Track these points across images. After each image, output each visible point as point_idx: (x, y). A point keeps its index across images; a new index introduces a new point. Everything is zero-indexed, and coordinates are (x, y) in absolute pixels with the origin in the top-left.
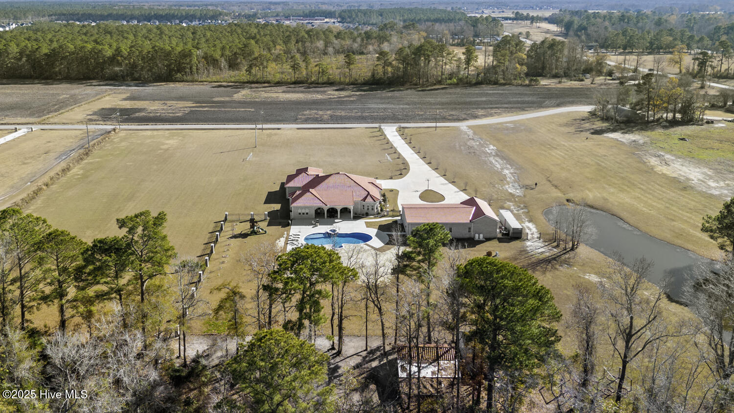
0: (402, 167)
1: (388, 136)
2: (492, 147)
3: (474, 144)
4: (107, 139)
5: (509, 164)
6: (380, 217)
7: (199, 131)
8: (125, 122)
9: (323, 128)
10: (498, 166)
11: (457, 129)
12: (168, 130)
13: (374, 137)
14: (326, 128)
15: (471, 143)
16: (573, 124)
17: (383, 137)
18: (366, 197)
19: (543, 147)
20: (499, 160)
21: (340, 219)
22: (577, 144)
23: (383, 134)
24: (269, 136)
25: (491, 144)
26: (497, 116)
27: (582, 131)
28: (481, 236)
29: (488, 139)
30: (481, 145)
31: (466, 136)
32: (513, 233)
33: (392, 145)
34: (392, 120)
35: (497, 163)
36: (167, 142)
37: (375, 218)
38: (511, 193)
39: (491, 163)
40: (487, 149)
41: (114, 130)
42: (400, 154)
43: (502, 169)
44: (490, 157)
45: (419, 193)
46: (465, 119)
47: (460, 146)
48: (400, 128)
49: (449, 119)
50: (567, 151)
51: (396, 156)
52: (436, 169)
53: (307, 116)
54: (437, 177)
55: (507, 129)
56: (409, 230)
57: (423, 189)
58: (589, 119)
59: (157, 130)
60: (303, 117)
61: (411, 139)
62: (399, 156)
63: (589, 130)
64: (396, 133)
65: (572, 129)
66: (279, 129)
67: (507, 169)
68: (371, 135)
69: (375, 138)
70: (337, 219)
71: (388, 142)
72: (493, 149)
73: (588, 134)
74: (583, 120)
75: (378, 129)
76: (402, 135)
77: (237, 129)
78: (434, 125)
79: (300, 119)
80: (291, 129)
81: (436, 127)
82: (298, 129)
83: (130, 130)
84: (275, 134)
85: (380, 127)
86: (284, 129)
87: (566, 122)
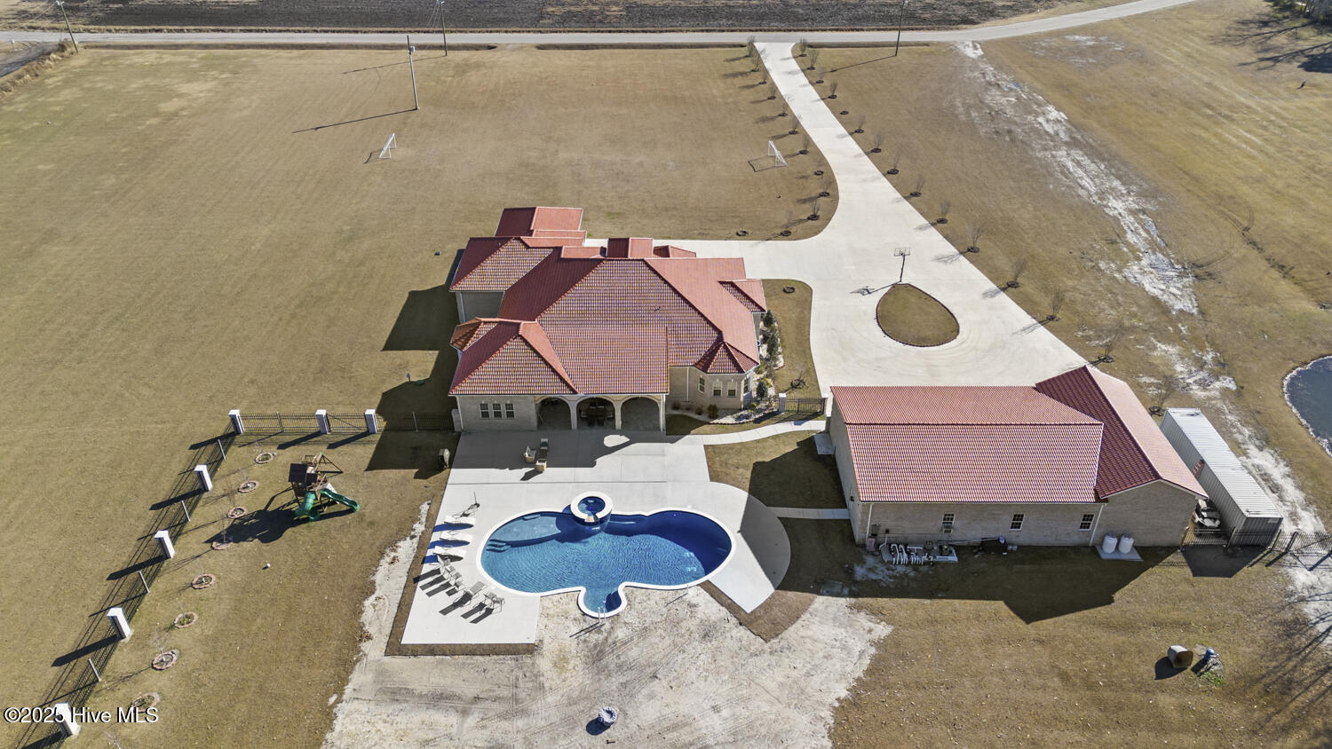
0: (814, 187)
1: (775, 76)
2: (1054, 114)
3: (1003, 100)
4: (27, 77)
5: (1119, 178)
6: (758, 421)
7: (283, 53)
8: (107, 23)
9: (604, 46)
10: (1086, 182)
11: (950, 50)
12: (206, 47)
13: (735, 75)
14: (612, 46)
15: (995, 98)
16: (1245, 38)
17: (758, 77)
18: (711, 354)
19: (1192, 114)
20: (1086, 161)
21: (620, 433)
22: (1282, 103)
23: (759, 68)
24: (462, 69)
25: (1049, 102)
26: (1045, 12)
27: (1275, 60)
28: (1127, 544)
29: (1039, 86)
30: (1024, 107)
31: (977, 74)
32: (1243, 533)
33: (786, 106)
34: (781, 20)
35: (1085, 176)
36: (185, 88)
37: (739, 426)
38: (1155, 299)
39: (1064, 171)
40: (1041, 119)
41: (62, 47)
42: (807, 140)
43: (1102, 195)
44: (1056, 147)
45: (874, 299)
46: (967, 21)
47: (968, 108)
48: (805, 45)
49: (924, 20)
50: (1265, 128)
51: (795, 144)
52: (912, 196)
53: (567, 9)
54: (921, 228)
55: (1080, 51)
56: (864, 522)
57: (883, 280)
58: (1278, 21)
59: (177, 47)
60: (559, 10)
61: (834, 87)
62: (808, 147)
63: (1293, 55)
64: (793, 65)
65: (1246, 53)
66: (491, 48)
67: (1119, 196)
68: (729, 69)
69: (739, 81)
70: (614, 432)
71: (774, 94)
72: (1057, 121)
73: (1293, 70)
74: (1265, 24)
75: (745, 51)
76: (808, 70)
77: (384, 47)
78: (891, 36)
79: (551, 15)
80: (521, 48)
81: (898, 44)
82: (541, 47)
83: (108, 47)
84: (478, 66)
85: (751, 44)
86: (504, 47)
87: (1223, 31)
